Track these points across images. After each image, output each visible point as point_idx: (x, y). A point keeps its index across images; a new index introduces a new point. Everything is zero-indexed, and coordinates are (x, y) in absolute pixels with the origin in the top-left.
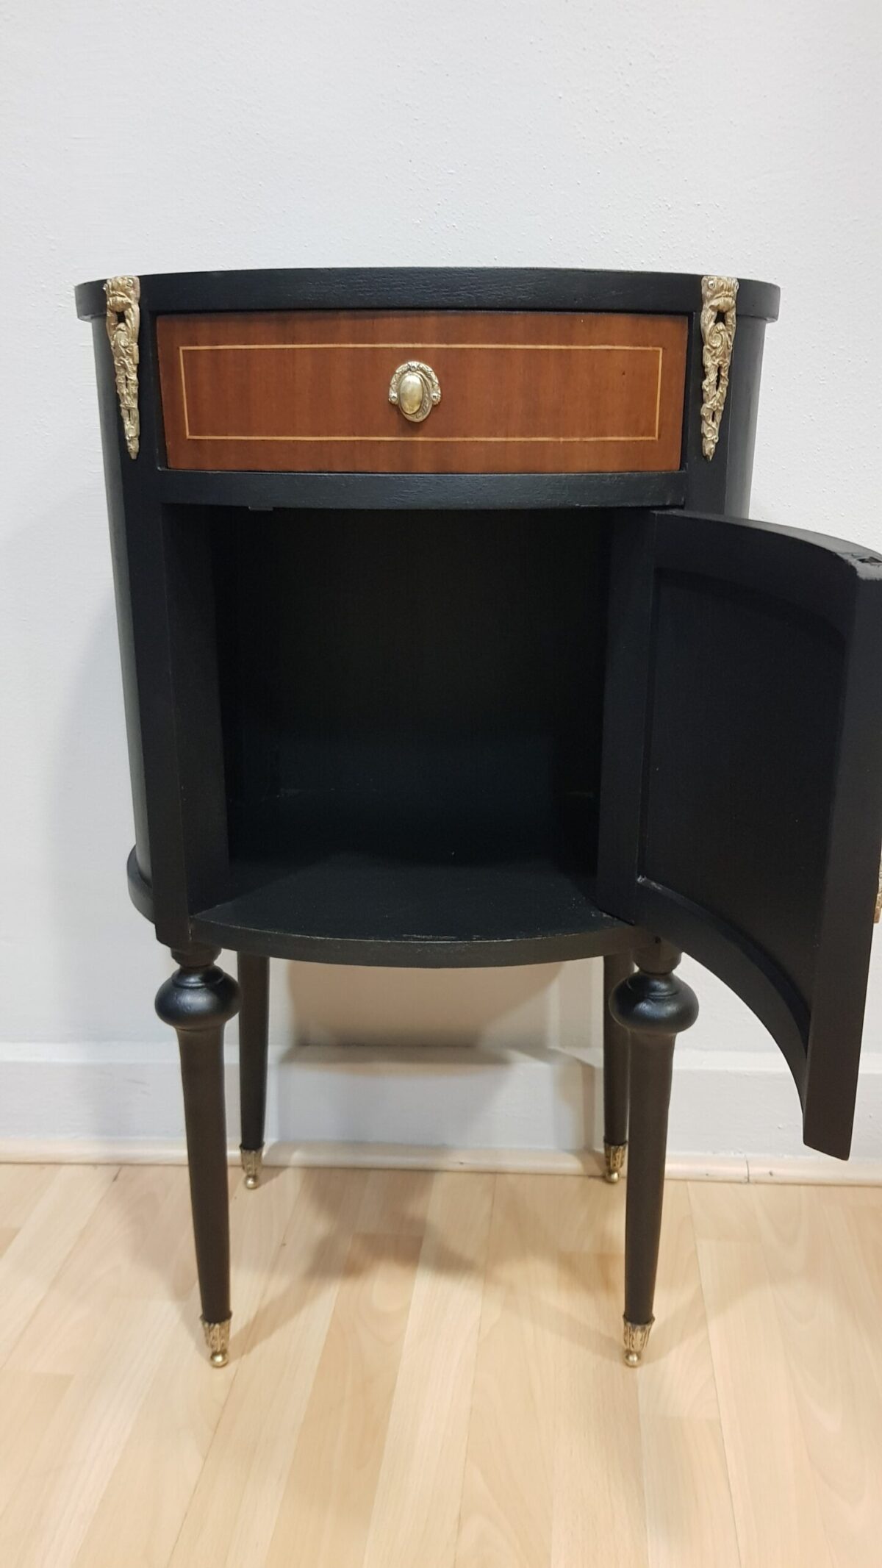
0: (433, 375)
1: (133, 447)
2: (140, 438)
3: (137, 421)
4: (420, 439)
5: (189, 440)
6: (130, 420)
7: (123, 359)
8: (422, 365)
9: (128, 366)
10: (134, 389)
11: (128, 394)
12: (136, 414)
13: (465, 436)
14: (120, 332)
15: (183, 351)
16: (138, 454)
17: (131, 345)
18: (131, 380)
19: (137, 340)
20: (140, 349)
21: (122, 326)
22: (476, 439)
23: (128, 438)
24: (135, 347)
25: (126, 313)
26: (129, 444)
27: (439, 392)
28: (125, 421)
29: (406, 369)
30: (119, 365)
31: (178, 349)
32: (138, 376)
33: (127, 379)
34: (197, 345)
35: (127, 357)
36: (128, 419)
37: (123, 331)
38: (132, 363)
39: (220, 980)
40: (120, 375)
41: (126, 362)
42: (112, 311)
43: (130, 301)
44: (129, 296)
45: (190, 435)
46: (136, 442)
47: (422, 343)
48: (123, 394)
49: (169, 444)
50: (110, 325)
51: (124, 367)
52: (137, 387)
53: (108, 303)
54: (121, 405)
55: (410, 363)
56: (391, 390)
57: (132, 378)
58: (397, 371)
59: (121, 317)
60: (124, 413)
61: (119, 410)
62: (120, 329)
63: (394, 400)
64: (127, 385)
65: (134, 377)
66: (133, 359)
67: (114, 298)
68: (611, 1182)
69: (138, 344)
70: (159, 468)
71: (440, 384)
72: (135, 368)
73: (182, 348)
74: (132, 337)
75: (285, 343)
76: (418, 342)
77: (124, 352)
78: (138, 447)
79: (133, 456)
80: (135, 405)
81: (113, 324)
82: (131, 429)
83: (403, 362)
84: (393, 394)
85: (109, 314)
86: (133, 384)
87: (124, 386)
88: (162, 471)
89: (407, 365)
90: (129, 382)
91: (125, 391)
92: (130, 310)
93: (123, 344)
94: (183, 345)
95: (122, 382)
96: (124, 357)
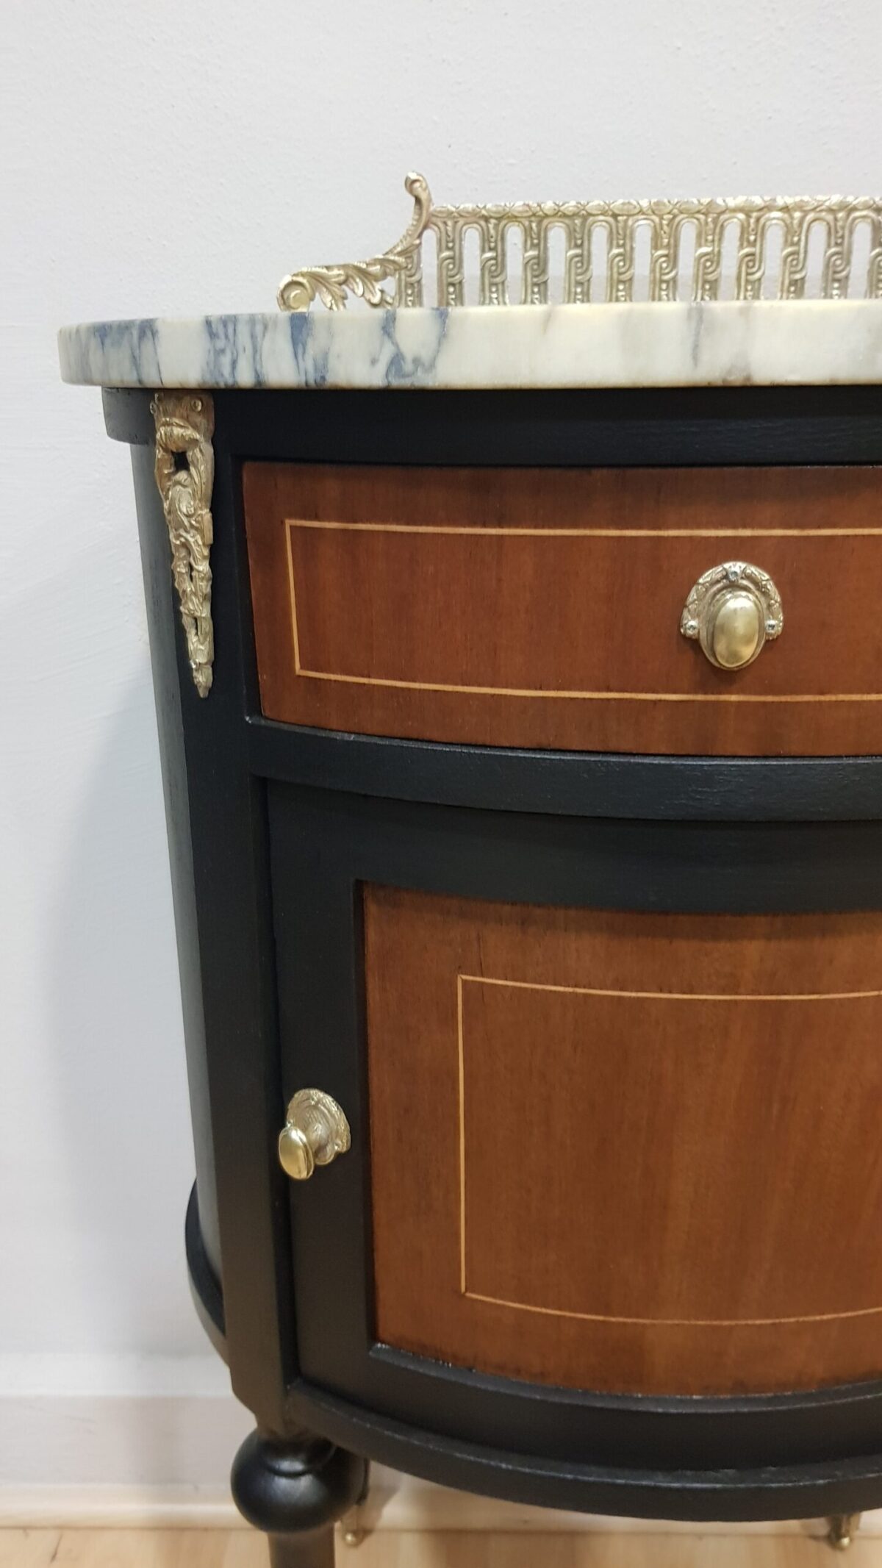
0: (771, 587)
1: (203, 678)
2: (216, 664)
3: (210, 638)
4: (734, 698)
5: (299, 676)
6: (197, 634)
7: (184, 534)
8: (752, 570)
9: (195, 548)
10: (205, 587)
11: (195, 594)
12: (207, 626)
13: (822, 693)
14: (178, 488)
15: (291, 527)
16: (211, 691)
17: (200, 512)
18: (199, 571)
19: (209, 504)
20: (215, 519)
21: (182, 476)
22: (841, 697)
23: (194, 666)
24: (206, 514)
25: (190, 454)
26: (195, 674)
27: (781, 617)
28: (188, 635)
29: (719, 576)
30: (178, 542)
31: (283, 523)
32: (211, 565)
33: (191, 568)
34: (317, 518)
35: (193, 532)
36: (193, 631)
37: (184, 486)
38: (200, 543)
39: (332, 1452)
40: (180, 559)
41: (191, 540)
42: (166, 450)
43: (197, 436)
44: (195, 427)
45: (302, 668)
46: (209, 671)
47: (752, 527)
48: (184, 591)
49: (263, 677)
50: (161, 475)
51: (186, 546)
52: (210, 583)
53: (158, 436)
54: (182, 609)
55: (727, 566)
56: (685, 613)
57: (201, 568)
58: (701, 581)
59: (181, 461)
60: (187, 621)
61: (178, 615)
62: (179, 483)
63: (690, 632)
64: (191, 578)
65: (203, 567)
66: (203, 537)
67: (169, 429)
68: (842, 1549)
69: (211, 510)
70: (247, 719)
71: (784, 604)
72: (206, 552)
73: (289, 523)
74: (200, 500)
75: (484, 525)
76: (745, 526)
77: (186, 523)
78: (211, 678)
79: (202, 693)
80: (204, 612)
81: (166, 472)
82: (200, 649)
83: (715, 563)
84: (692, 624)
85: (159, 454)
86: (202, 579)
87: (187, 578)
88: (252, 725)
89: (720, 569)
90: (194, 574)
91: (188, 587)
92: (197, 451)
93: (184, 510)
94: (292, 516)
95: (184, 571)
96: (187, 531)
